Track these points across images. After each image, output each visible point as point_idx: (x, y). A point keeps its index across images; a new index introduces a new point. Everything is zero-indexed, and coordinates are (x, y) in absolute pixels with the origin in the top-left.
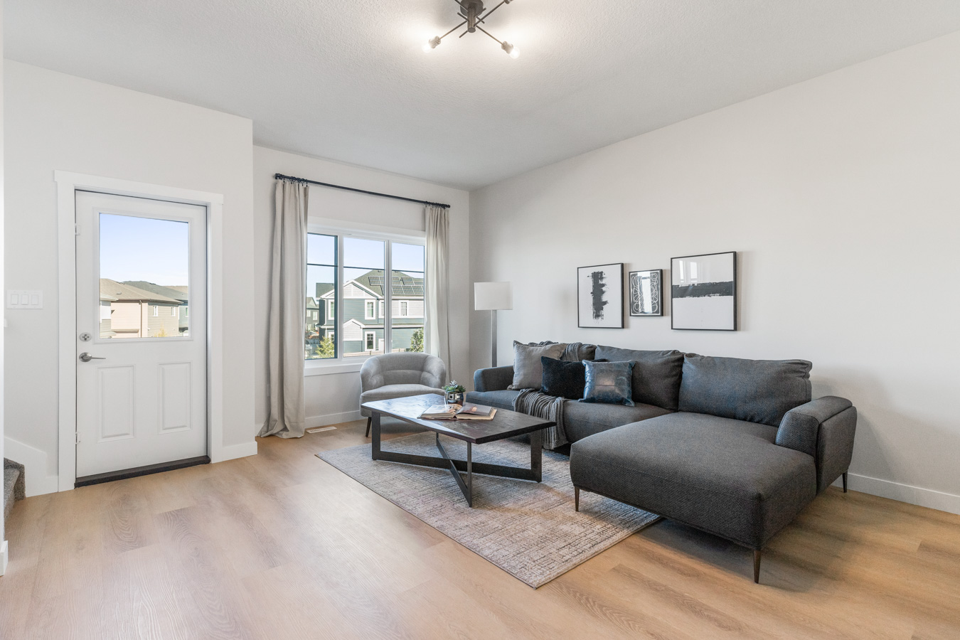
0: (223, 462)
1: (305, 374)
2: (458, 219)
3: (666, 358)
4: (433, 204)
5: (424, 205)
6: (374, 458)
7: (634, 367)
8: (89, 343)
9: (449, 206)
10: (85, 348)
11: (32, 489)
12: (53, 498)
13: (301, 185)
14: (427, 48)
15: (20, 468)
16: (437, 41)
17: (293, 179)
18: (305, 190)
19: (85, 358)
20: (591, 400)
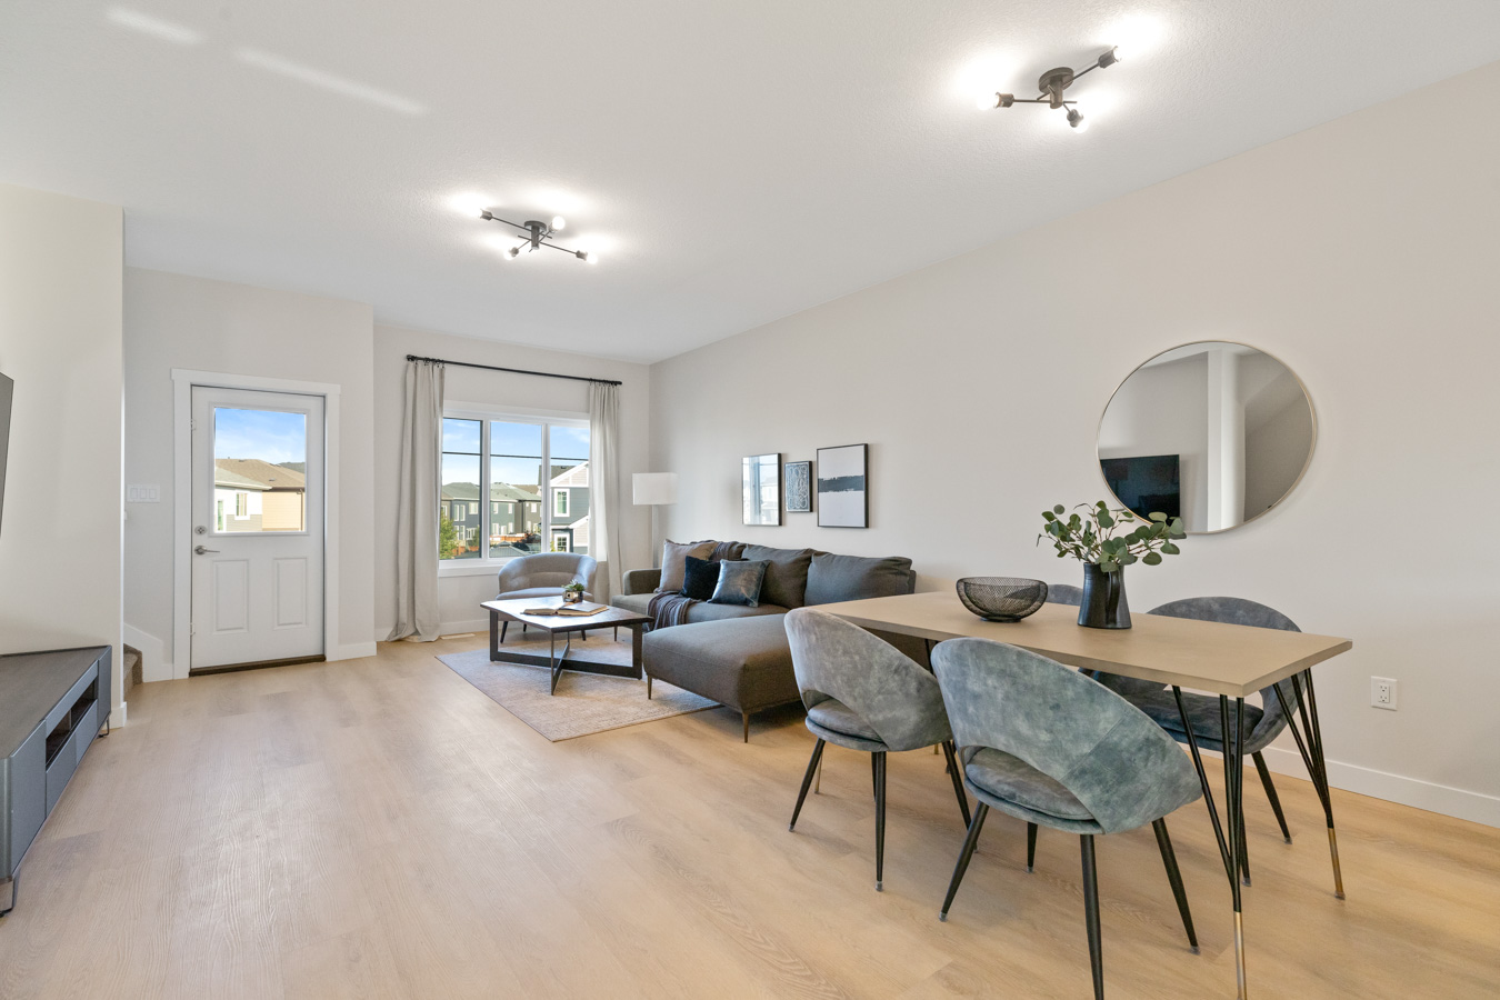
0: (340, 661)
1: (439, 575)
2: (631, 398)
3: (798, 556)
4: (600, 381)
5: (588, 383)
6: (492, 659)
7: (767, 567)
8: (205, 536)
9: (620, 383)
10: (200, 541)
11: (148, 675)
12: (168, 685)
13: (435, 367)
14: (509, 257)
15: (138, 654)
16: (515, 251)
17: (427, 360)
18: (442, 371)
19: (200, 551)
20: (718, 601)
